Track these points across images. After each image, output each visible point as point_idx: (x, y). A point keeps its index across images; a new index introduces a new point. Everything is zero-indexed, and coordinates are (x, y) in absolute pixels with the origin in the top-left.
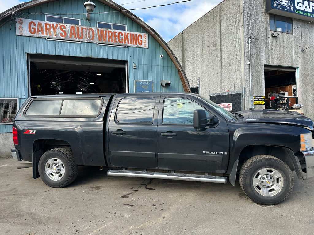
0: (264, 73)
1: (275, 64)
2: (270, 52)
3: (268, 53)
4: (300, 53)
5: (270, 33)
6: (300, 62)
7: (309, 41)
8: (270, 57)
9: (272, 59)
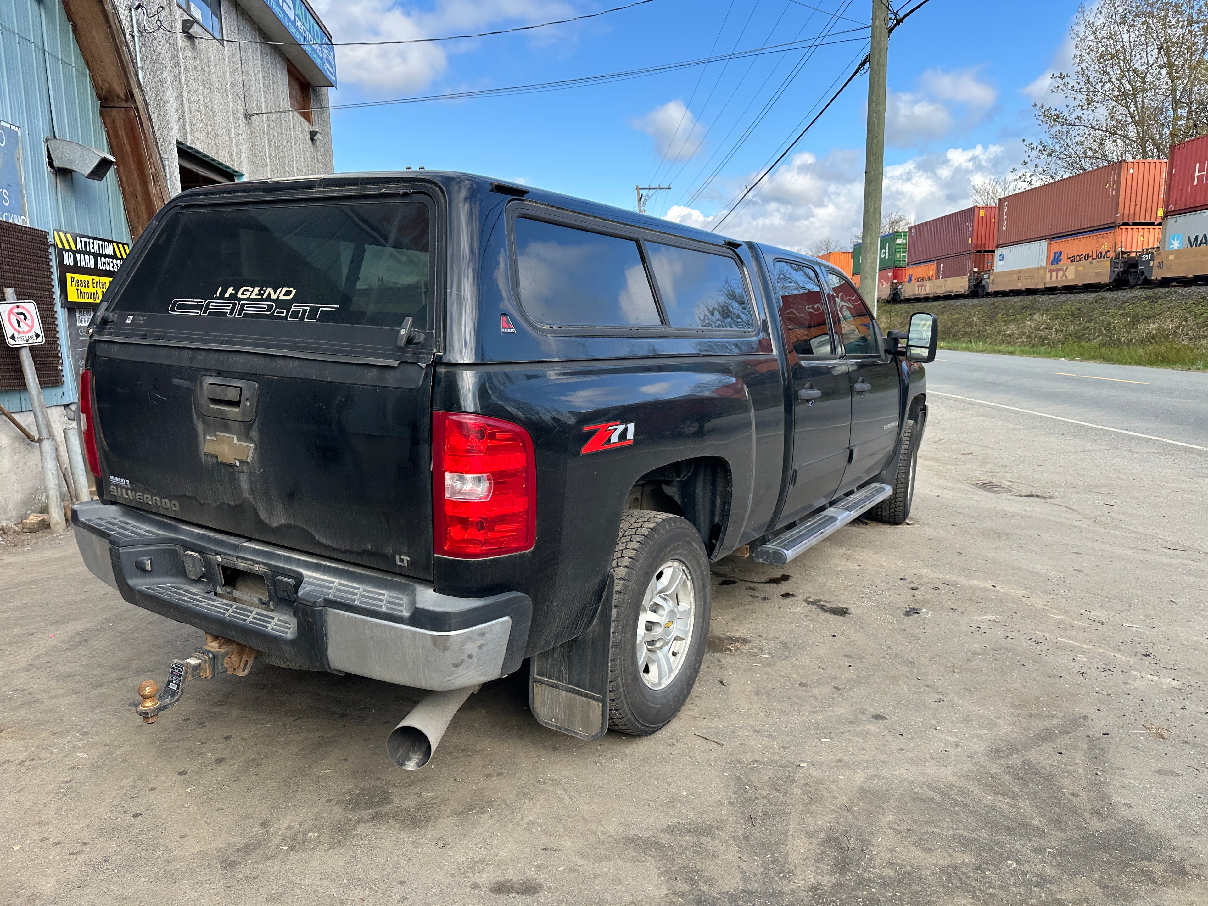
0: (178, 177)
1: (199, 147)
2: (185, 94)
3: (180, 99)
4: (243, 121)
5: (180, 16)
6: (245, 155)
7: (253, 89)
8: (187, 115)
9: (193, 125)
